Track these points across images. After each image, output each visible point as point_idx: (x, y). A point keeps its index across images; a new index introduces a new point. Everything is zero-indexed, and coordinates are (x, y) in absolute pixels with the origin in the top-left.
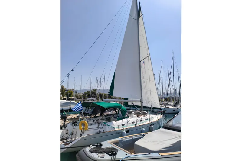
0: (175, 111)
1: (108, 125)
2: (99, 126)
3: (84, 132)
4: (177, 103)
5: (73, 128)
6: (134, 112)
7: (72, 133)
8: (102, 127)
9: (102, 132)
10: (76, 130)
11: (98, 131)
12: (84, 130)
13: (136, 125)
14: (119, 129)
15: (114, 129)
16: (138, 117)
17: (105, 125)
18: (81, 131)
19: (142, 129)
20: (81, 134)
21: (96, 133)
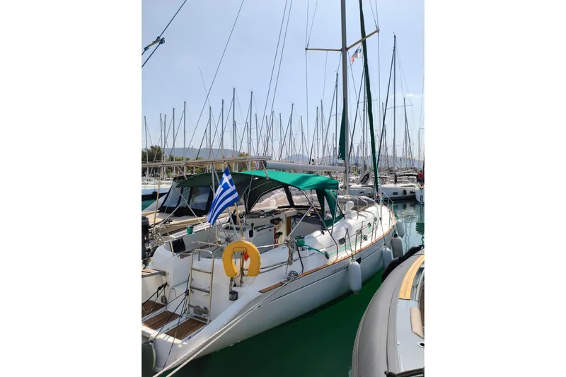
1: (310, 249)
2: (291, 254)
3: (241, 282)
4: (368, 175)
5: (192, 269)
6: (351, 202)
7: (191, 287)
8: (300, 258)
9: (300, 273)
10: (211, 275)
11: (288, 273)
12: (243, 274)
13: (365, 238)
14: (340, 258)
15: (328, 258)
16: (359, 215)
17: (303, 250)
18: (232, 279)
19: (383, 248)
20: (230, 289)
21: (282, 281)
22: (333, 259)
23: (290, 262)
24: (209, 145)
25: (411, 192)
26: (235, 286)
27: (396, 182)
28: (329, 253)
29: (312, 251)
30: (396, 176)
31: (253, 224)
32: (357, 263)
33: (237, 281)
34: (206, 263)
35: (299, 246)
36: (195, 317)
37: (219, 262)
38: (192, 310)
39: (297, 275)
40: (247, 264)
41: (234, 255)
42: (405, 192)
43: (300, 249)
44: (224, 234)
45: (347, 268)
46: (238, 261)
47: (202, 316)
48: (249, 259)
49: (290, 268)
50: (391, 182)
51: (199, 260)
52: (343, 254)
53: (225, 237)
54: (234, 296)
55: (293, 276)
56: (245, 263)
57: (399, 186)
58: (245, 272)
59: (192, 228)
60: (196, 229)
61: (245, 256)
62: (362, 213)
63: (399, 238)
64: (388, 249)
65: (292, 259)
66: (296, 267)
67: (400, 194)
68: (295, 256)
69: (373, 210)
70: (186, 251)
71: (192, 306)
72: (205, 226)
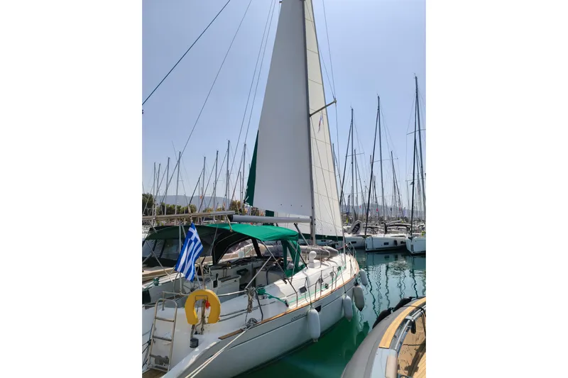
0: (355, 242)
1: (270, 297)
2: (250, 303)
3: (202, 329)
4: (358, 225)
5: (156, 318)
6: (313, 252)
7: (153, 337)
8: (260, 306)
9: (259, 321)
10: (173, 323)
11: (247, 321)
12: (203, 322)
13: (327, 287)
14: (299, 306)
15: (288, 306)
16: (321, 264)
17: (263, 298)
18: (193, 327)
19: (343, 297)
20: (192, 337)
21: (242, 328)
22: (292, 307)
23: (249, 310)
24: (201, 193)
25: (402, 242)
26: (196, 333)
27: (386, 232)
28: (289, 301)
29: (272, 300)
30: (386, 227)
31: (217, 275)
32: (315, 311)
33: (199, 328)
34: (169, 312)
35: (259, 294)
36: (156, 367)
37: (182, 311)
38: (153, 359)
39: (256, 322)
40: (207, 312)
41: (196, 304)
42: (395, 242)
43: (260, 297)
44: (190, 285)
45: (307, 315)
46: (200, 309)
47: (163, 366)
48: (210, 307)
49: (250, 316)
50: (381, 232)
51: (163, 310)
52: (303, 302)
53: (190, 287)
54: (195, 343)
55: (252, 324)
56: (206, 311)
57: (389, 236)
58: (206, 320)
59: (158, 279)
60: (162, 281)
61: (206, 304)
62: (326, 263)
63: (361, 286)
64: (348, 297)
65: (251, 307)
66: (255, 314)
67: (391, 244)
68: (255, 303)
69: (338, 259)
70: (152, 302)
71: (153, 356)
72: (172, 277)
